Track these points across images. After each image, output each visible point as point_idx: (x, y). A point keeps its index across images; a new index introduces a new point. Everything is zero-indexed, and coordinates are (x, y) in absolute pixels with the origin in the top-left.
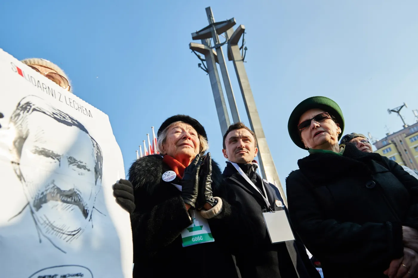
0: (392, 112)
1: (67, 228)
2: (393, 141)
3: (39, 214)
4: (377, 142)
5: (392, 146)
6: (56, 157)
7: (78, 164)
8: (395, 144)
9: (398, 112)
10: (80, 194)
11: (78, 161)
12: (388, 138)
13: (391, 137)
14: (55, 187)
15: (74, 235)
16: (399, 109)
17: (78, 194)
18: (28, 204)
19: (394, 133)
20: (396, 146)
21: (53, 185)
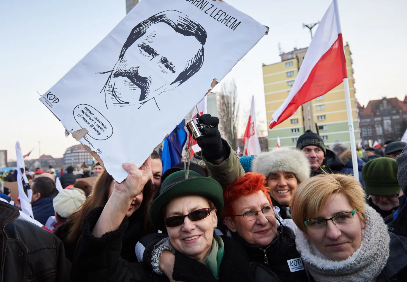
0: (306, 28)
1: (120, 97)
2: (297, 57)
3: (113, 79)
4: (284, 54)
5: (295, 61)
6: (153, 54)
7: (168, 64)
8: (298, 59)
9: (311, 29)
10: (150, 84)
11: (169, 62)
12: (294, 53)
13: (297, 52)
14: (136, 71)
15: (121, 103)
16: (313, 25)
17: (148, 83)
18: (112, 71)
19: (301, 49)
20: (298, 62)
21: (136, 69)
